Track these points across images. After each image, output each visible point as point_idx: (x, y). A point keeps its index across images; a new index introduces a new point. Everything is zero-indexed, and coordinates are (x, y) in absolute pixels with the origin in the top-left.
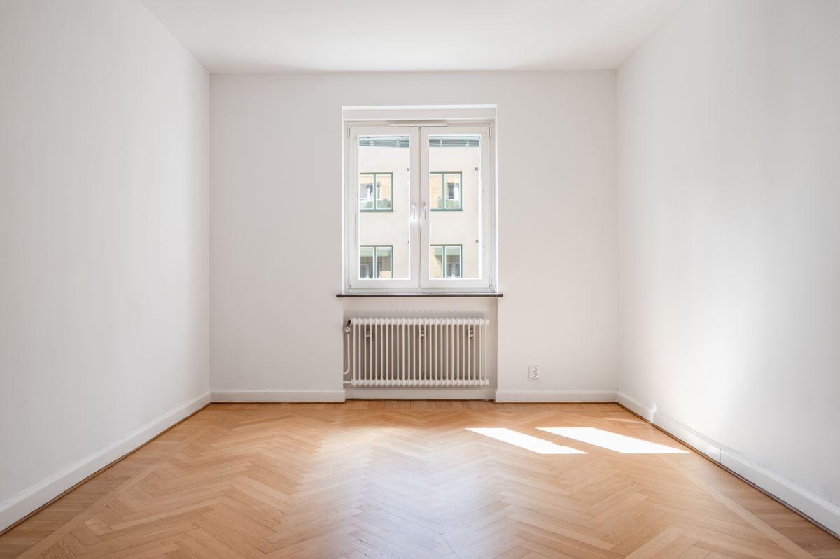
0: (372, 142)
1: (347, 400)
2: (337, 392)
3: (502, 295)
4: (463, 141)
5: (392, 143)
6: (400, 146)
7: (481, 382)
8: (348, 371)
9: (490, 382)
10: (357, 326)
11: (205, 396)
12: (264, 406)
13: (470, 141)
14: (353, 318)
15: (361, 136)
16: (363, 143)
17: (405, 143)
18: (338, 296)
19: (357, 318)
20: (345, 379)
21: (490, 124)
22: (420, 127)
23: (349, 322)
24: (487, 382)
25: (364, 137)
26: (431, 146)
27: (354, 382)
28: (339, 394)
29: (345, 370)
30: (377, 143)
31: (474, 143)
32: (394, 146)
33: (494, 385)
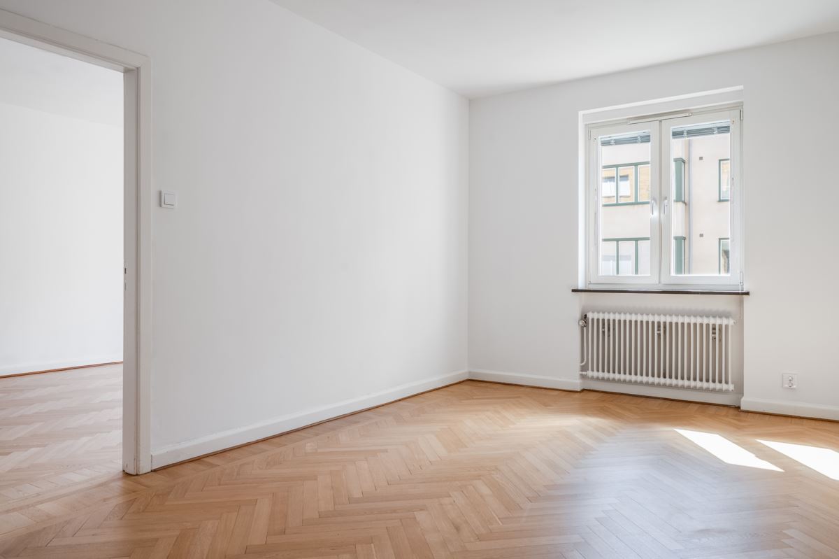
0: (612, 141)
1: (583, 390)
2: (573, 380)
3: (747, 294)
4: (711, 129)
5: (633, 140)
6: (642, 142)
7: (724, 386)
8: (584, 362)
9: (735, 387)
10: (593, 320)
11: (462, 373)
12: (508, 387)
13: (719, 128)
14: (589, 312)
15: (602, 137)
16: (604, 144)
17: (646, 139)
18: (573, 291)
19: (593, 312)
20: (582, 371)
21: (739, 108)
22: (661, 121)
23: (586, 315)
24: (731, 387)
25: (606, 137)
26: (674, 138)
27: (590, 373)
28: (575, 383)
29: (582, 361)
30: (618, 142)
31: (725, 129)
32: (636, 142)
33: (740, 390)
